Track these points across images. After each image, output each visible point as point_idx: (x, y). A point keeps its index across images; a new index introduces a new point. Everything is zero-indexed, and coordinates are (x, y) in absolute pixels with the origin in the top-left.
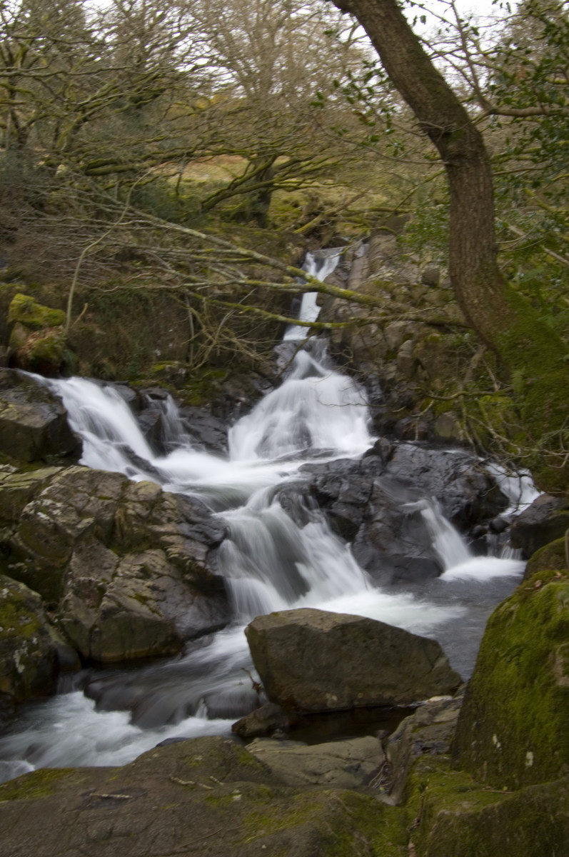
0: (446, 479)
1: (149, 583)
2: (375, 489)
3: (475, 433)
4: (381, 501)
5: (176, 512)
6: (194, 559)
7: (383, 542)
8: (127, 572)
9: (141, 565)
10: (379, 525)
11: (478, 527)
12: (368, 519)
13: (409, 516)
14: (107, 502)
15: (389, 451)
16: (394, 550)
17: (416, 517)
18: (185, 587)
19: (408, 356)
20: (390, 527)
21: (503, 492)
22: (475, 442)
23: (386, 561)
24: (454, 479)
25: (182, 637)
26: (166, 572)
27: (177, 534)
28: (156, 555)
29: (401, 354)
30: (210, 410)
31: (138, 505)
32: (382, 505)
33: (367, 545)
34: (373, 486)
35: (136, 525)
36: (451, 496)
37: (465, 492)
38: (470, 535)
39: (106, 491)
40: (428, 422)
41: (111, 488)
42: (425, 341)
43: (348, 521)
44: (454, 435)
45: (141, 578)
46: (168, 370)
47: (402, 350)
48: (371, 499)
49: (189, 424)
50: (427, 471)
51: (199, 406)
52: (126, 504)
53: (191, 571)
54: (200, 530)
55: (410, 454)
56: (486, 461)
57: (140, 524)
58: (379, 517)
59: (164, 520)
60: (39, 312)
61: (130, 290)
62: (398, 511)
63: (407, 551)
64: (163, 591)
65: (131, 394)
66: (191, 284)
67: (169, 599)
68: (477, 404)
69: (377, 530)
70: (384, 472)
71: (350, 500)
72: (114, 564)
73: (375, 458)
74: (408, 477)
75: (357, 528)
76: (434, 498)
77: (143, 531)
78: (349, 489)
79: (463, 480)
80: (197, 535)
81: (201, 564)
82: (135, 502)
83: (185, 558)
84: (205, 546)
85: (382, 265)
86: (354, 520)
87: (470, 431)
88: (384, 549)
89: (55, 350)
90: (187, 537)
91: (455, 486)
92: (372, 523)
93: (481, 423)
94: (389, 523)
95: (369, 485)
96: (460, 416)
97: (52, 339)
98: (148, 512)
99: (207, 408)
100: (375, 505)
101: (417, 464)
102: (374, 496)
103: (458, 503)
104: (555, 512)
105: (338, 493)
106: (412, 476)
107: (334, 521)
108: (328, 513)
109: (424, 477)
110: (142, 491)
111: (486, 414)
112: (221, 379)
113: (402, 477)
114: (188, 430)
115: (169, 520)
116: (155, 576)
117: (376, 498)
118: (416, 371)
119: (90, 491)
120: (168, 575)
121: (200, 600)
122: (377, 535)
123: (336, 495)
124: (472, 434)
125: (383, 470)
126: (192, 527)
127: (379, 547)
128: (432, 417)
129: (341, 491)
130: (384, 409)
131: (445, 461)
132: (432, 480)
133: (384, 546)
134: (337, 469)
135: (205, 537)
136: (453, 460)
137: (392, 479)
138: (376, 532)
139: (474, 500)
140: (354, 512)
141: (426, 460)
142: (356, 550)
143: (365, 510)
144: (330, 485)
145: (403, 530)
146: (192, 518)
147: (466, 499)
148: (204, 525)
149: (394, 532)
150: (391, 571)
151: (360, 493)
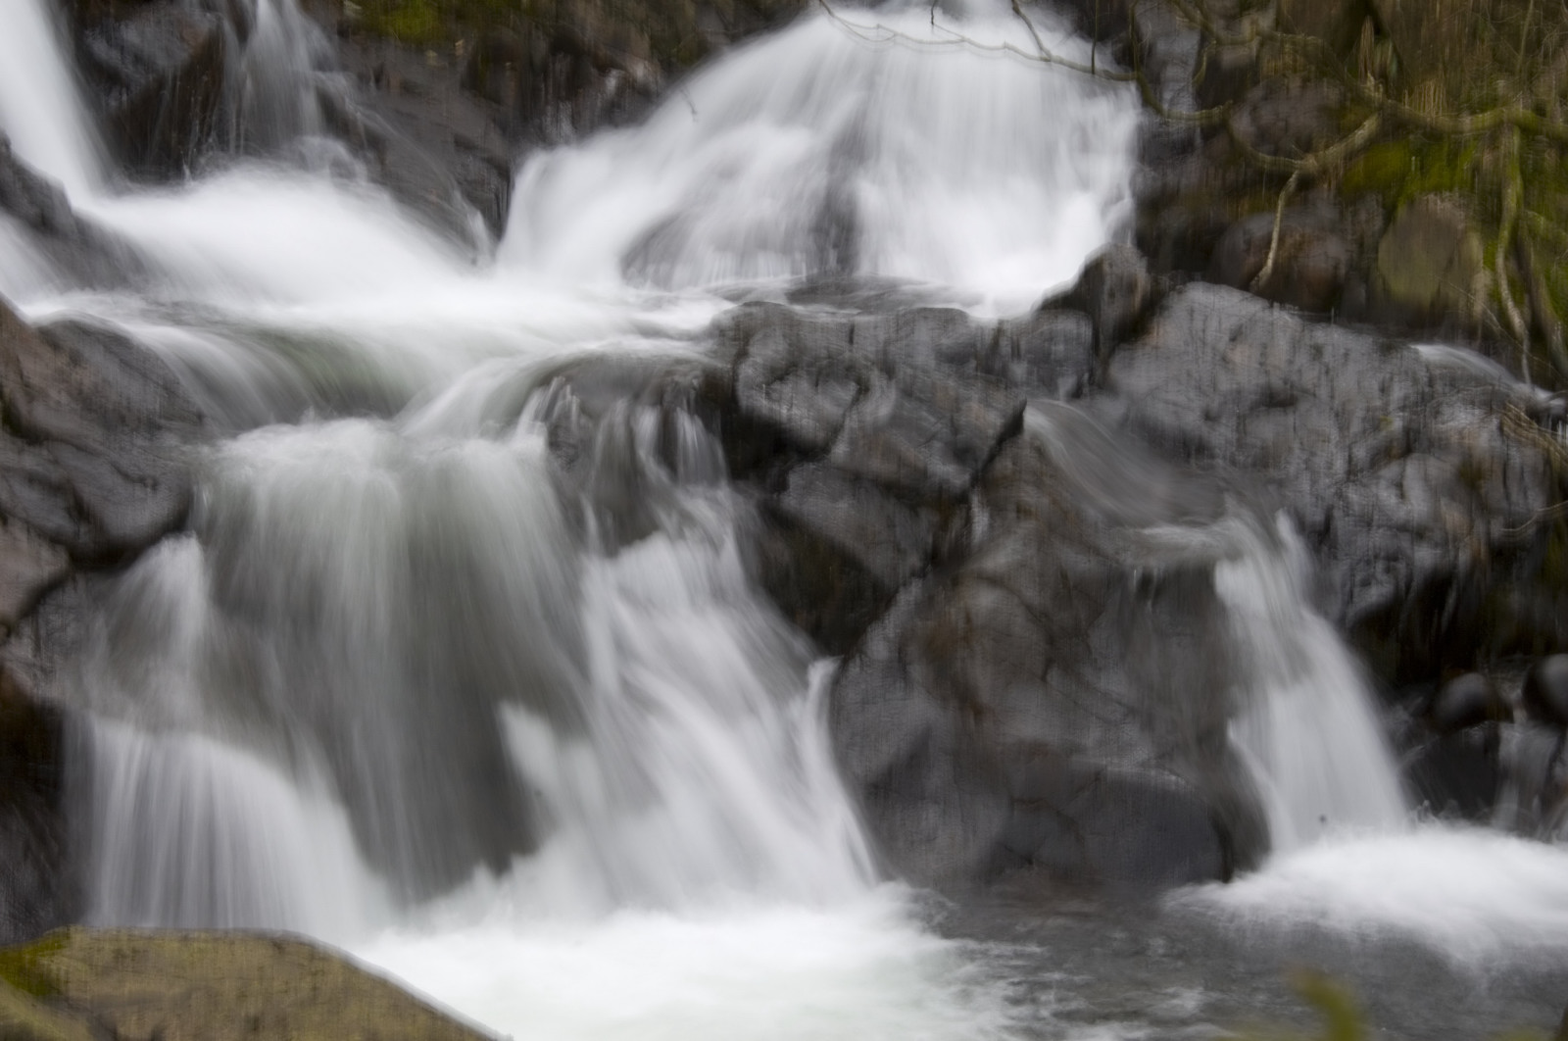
0: (1361, 453)
2: (1026, 436)
3: (1543, 295)
4: (1029, 496)
7: (982, 678)
10: (984, 600)
12: (946, 561)
13: (1146, 581)
15: (1138, 299)
16: (1029, 720)
20: (1038, 617)
22: (1537, 332)
23: (979, 767)
24: (1407, 451)
30: (462, 68)
32: (1022, 511)
33: (909, 682)
34: (1014, 425)
36: (1367, 523)
37: (1436, 516)
38: (1427, 713)
40: (1361, 245)
43: (848, 562)
44: (1453, 292)
48: (984, 479)
49: (348, 105)
50: (1288, 404)
51: (416, 46)
54: (55, 475)
55: (1229, 324)
62: (1097, 551)
63: (1090, 740)
69: (968, 615)
70: (1094, 383)
71: (878, 465)
73: (1074, 327)
74: (1192, 420)
75: (882, 599)
78: (896, 421)
79: (1440, 467)
86: (878, 561)
87: (1523, 286)
88: (979, 712)
91: (1399, 486)
92: (956, 582)
94: (1031, 594)
95: (994, 420)
96: (1490, 218)
99: (452, 58)
100: (996, 508)
101: (1246, 372)
102: (1004, 465)
103: (1392, 558)
105: (835, 430)
107: (781, 550)
108: (759, 508)
109: (1267, 429)
113: (1163, 415)
117: (1010, 479)
118: (1351, 42)
122: (966, 639)
123: (821, 435)
124: (1529, 291)
125: (1091, 376)
126: (20, 452)
127: (964, 699)
128: (1378, 223)
129: (851, 423)
130: (1190, 173)
131: (1380, 376)
132: (1296, 446)
133: (985, 696)
134: (887, 343)
135: (68, 510)
136: (1415, 381)
137: (1124, 422)
138: (961, 624)
139: (1475, 561)
140: (891, 525)
141: (1291, 362)
142: (852, 695)
143: (944, 526)
144: (805, 385)
145: (1101, 638)
146: (42, 415)
147: (1436, 545)
148: (82, 449)
149: (1051, 640)
150: (991, 821)
151: (937, 445)
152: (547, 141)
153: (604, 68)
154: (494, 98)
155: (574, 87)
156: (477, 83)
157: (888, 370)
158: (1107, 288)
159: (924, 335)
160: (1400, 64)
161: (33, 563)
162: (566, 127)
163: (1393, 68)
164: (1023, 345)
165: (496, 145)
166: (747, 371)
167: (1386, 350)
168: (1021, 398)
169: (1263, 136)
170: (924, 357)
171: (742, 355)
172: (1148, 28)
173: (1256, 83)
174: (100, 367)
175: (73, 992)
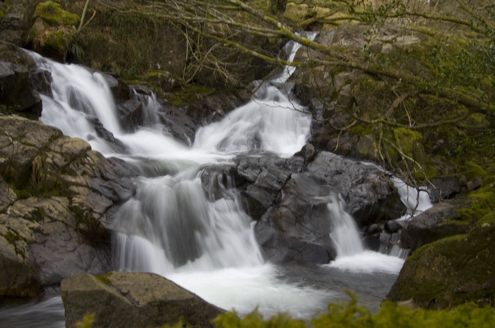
0: (354, 182)
1: (36, 225)
2: (291, 180)
3: (387, 153)
4: (292, 191)
5: (94, 167)
6: (91, 210)
7: (283, 224)
8: (17, 212)
9: (36, 208)
10: (284, 210)
11: (374, 226)
12: (277, 203)
13: (314, 206)
14: (27, 148)
15: (312, 154)
16: (292, 233)
17: (322, 209)
18: (75, 235)
19: (347, 95)
20: (293, 212)
21: (403, 201)
22: (386, 160)
23: (283, 242)
24: (363, 182)
25: (44, 282)
26: (61, 218)
27: (87, 186)
28: (59, 202)
29: (341, 93)
30: (186, 111)
31: (59, 156)
32: (291, 193)
33: (270, 226)
34: (289, 177)
35: (50, 173)
36: (355, 196)
37: (368, 194)
38: (367, 231)
39: (33, 138)
40: (354, 144)
41: (39, 138)
42: (361, 84)
43: (259, 203)
44: (371, 153)
45: (29, 219)
46: (159, 77)
47: (343, 90)
48: (284, 187)
49: (165, 118)
50: (340, 173)
51: (178, 107)
52: (47, 153)
53: (86, 222)
54: (110, 187)
55: (329, 159)
56: (392, 175)
57: (54, 172)
58: (286, 203)
59: (79, 173)
60: (60, 14)
61: (142, 14)
62: (305, 201)
63: (304, 237)
64: (48, 235)
65: (115, 82)
66: (190, 18)
67: (47, 244)
68: (393, 132)
69: (281, 213)
70: (305, 169)
71: (264, 185)
72: (9, 202)
73: (300, 159)
74: (323, 176)
75: (265, 210)
76: (340, 195)
77: (55, 179)
78: (267, 177)
79: (369, 185)
80: (106, 190)
81: (96, 216)
82: (57, 152)
83: (85, 208)
84: (108, 201)
85: (342, 38)
86: (264, 203)
87: (383, 151)
88: (283, 231)
89: (63, 42)
90: (95, 191)
91: (361, 189)
92: (279, 207)
93: (393, 145)
94: (293, 209)
95: (286, 176)
96: (377, 139)
97: (63, 33)
98: (66, 163)
99: (184, 109)
100: (286, 193)
101: (333, 167)
102: (287, 185)
103: (360, 202)
104: (446, 220)
105: (256, 178)
106: (326, 176)
107: (246, 200)
108: (242, 193)
109: (337, 178)
110: (69, 145)
111: (398, 140)
112: (205, 94)
113: (318, 176)
114: (163, 121)
115: (84, 173)
116: (47, 220)
117: (289, 187)
118: (351, 107)
119: (16, 136)
120: (63, 222)
121: (85, 249)
122: (280, 218)
123: (253, 180)
124: (385, 153)
125: (304, 168)
126: (104, 183)
127: (280, 228)
128: (357, 140)
129: (259, 177)
130: (322, 130)
131: (357, 169)
132: (342, 181)
133: (284, 229)
134: (266, 162)
135: (113, 194)
136: (364, 169)
137: (310, 177)
138: (280, 215)
139: (375, 202)
140: (266, 196)
141: (341, 166)
142: (259, 228)
143: (276, 197)
144: (250, 170)
145: (306, 217)
146: (108, 175)
147: (368, 200)
148: (115, 182)
149: (297, 218)
150: (285, 252)
151: (275, 181)
152: (202, 125)
153: (213, 111)
154: (192, 117)
155: (207, 114)
156: (189, 114)
157: (266, 167)
158: (307, 152)
159: (272, 160)
160: (360, 110)
161: (106, 203)
162: (206, 122)
163: (359, 111)
164: (291, 162)
165: (193, 125)
166: (239, 167)
167: (358, 164)
168: (291, 172)
169: (335, 123)
170: (273, 165)
171: (238, 164)
172: (314, 104)
173: (334, 114)
174: (119, 166)
175: (113, 283)
